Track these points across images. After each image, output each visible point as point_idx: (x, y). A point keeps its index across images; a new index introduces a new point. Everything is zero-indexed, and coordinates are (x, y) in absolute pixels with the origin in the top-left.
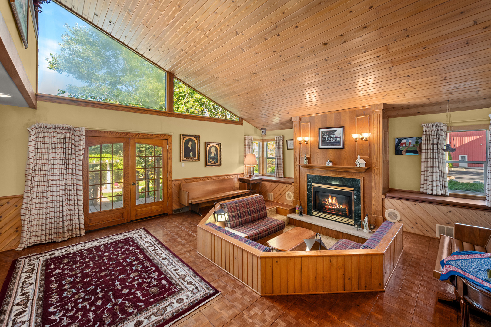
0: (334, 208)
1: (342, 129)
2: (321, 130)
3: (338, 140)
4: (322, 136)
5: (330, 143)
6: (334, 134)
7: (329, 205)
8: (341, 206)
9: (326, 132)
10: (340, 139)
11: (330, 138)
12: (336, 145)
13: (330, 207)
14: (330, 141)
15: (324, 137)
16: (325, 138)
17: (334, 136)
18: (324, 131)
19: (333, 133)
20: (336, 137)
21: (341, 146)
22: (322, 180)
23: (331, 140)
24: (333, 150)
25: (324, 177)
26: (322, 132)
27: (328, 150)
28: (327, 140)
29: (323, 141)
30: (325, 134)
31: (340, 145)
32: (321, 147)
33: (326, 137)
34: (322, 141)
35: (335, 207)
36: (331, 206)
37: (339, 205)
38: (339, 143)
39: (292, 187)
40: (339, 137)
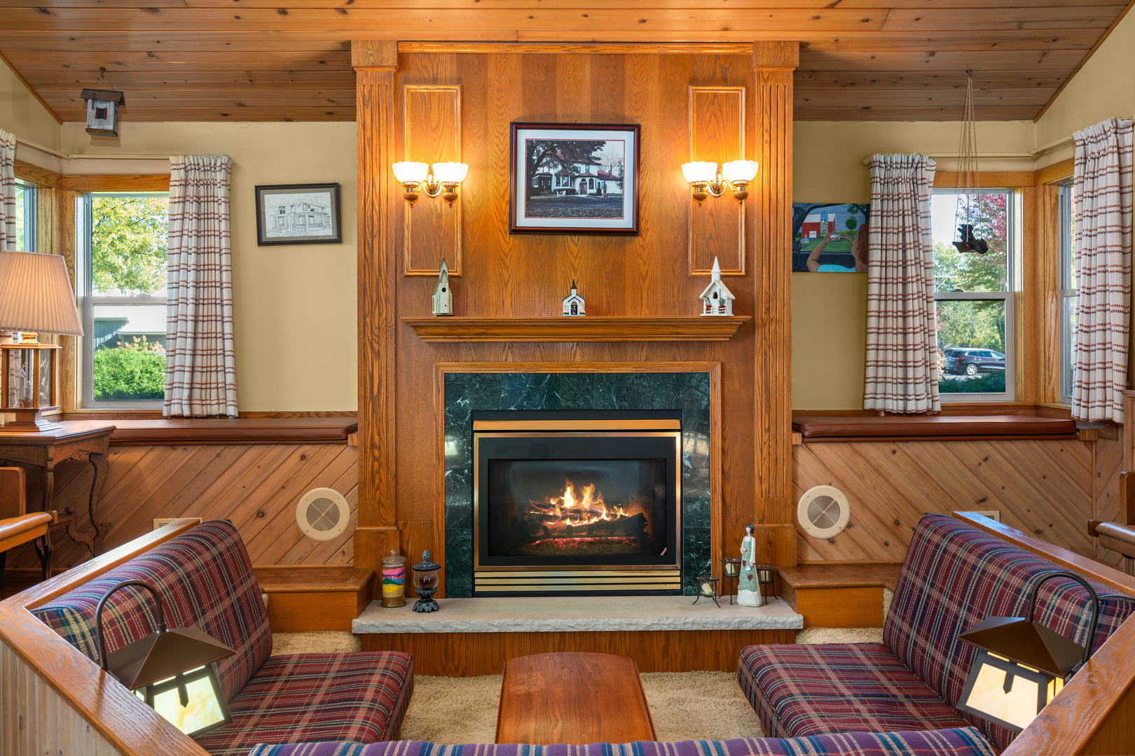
0: (585, 522)
1: (629, 136)
2: (525, 135)
3: (612, 188)
4: (531, 167)
5: (571, 204)
6: (590, 161)
7: (564, 518)
8: (621, 512)
9: (550, 145)
10: (621, 186)
11: (574, 178)
12: (599, 216)
13: (568, 522)
14: (573, 191)
15: (540, 170)
16: (546, 178)
17: (594, 170)
18: (539, 142)
19: (585, 151)
20: (601, 176)
21: (626, 222)
22: (529, 397)
23: (577, 187)
24: (587, 238)
25: (538, 378)
26: (531, 146)
27: (559, 238)
28: (554, 187)
29: (537, 192)
30: (544, 155)
31: (620, 214)
32: (523, 221)
33: (552, 171)
34: (530, 191)
35: (595, 520)
36: (572, 518)
37: (608, 508)
38: (613, 205)
39: (345, 459)
40: (616, 173)
